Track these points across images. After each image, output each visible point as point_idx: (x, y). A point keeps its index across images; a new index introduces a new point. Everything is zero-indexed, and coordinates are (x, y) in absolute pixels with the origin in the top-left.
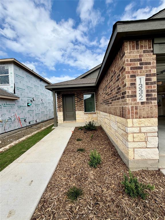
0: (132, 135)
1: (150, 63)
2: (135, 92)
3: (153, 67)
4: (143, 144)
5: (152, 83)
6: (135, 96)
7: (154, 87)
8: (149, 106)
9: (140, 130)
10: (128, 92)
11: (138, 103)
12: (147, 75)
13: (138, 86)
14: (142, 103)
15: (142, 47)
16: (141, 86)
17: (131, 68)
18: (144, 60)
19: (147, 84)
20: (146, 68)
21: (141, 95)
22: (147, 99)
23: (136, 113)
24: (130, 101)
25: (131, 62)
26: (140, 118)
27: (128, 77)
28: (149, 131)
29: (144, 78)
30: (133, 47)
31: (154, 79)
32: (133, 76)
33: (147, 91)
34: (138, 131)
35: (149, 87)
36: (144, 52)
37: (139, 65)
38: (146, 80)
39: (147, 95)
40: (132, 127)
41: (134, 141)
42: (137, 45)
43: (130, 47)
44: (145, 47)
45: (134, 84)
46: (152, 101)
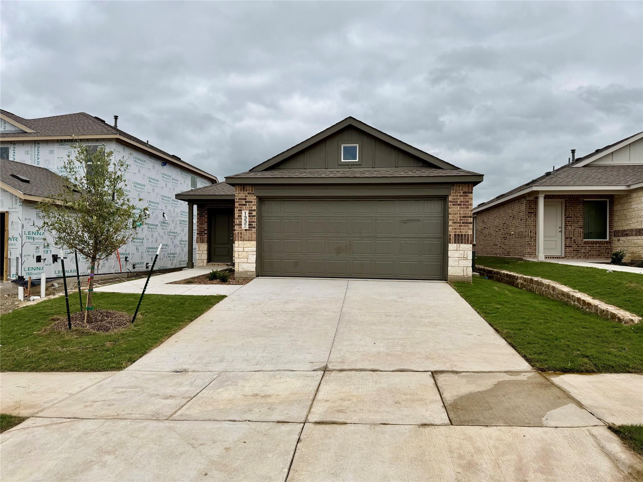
0: (238, 253)
1: (252, 202)
2: (241, 222)
3: (254, 205)
4: (245, 260)
5: (253, 216)
6: (241, 225)
7: (254, 219)
8: (250, 233)
9: (244, 249)
10: (236, 221)
11: (243, 230)
12: (250, 210)
13: (243, 218)
14: (246, 230)
15: (247, 190)
16: (246, 218)
17: (239, 205)
18: (248, 199)
19: (249, 216)
20: (249, 205)
21: (245, 224)
22: (249, 227)
23: (241, 237)
24: (238, 229)
25: (239, 200)
26: (243, 241)
27: (237, 211)
28: (249, 251)
29: (247, 212)
30: (241, 189)
31: (254, 213)
32: (241, 210)
33: (249, 222)
34: (242, 251)
35: (250, 219)
36: (248, 193)
37: (244, 203)
38: (249, 213)
39: (249, 225)
40: (238, 247)
41: (239, 258)
42: (244, 188)
43: (239, 190)
44: (249, 190)
45: (241, 216)
46: (253, 229)
